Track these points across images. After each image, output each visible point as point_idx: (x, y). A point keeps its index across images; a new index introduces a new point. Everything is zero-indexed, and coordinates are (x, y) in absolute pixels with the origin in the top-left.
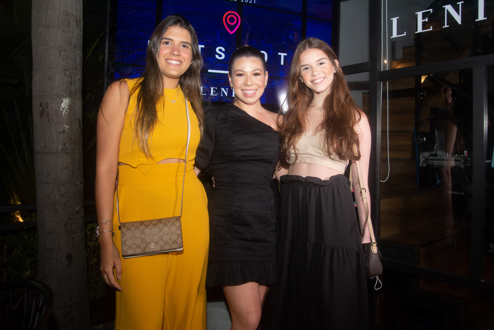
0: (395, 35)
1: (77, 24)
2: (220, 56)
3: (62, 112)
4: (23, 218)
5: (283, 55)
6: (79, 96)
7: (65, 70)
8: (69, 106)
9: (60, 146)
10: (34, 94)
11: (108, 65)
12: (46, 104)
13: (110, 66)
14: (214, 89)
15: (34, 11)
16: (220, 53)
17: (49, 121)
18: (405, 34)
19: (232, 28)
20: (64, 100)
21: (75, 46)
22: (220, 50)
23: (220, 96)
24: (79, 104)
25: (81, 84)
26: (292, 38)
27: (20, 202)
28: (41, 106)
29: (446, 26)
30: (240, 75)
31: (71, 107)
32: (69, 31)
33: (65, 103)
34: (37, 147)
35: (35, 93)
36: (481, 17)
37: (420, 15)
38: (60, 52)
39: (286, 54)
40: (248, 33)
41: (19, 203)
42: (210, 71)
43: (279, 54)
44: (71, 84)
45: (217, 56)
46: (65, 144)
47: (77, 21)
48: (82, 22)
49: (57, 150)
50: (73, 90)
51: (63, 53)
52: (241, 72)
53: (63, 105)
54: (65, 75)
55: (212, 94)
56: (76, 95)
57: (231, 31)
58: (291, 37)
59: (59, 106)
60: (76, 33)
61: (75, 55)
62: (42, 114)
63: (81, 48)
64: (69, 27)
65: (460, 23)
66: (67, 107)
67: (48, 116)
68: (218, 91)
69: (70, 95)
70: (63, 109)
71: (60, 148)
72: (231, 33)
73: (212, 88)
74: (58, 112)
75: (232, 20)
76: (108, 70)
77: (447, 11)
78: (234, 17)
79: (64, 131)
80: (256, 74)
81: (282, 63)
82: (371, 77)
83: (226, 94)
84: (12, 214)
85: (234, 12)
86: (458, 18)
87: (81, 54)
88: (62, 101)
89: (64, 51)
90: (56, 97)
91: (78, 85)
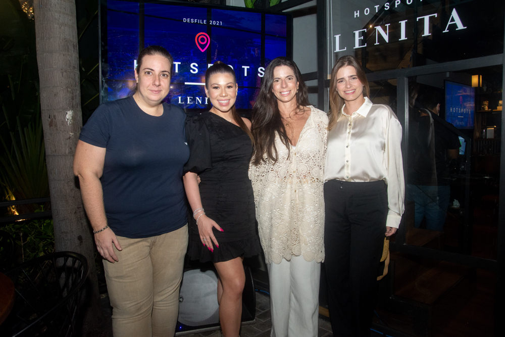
0: (337, 50)
1: (74, 49)
2: (194, 70)
3: (67, 122)
4: (18, 212)
5: (246, 68)
6: (79, 108)
7: (67, 87)
8: (72, 117)
9: (67, 150)
10: (42, 108)
11: (102, 81)
12: (54, 116)
13: (104, 82)
14: (190, 99)
15: (38, 39)
16: (194, 68)
17: (57, 130)
18: (345, 49)
19: (203, 47)
20: (68, 112)
21: (74, 67)
22: (194, 66)
23: (195, 103)
24: (80, 114)
25: (80, 98)
26: (254, 53)
27: (15, 197)
28: (49, 118)
29: (377, 44)
30: (216, 88)
31: (74, 118)
32: (69, 55)
33: (69, 115)
34: (49, 152)
35: (44, 107)
36: (403, 37)
37: (357, 33)
38: (62, 73)
39: (248, 67)
40: (216, 51)
41: (14, 199)
42: (186, 83)
43: (243, 67)
44: (73, 99)
45: (191, 71)
46: (71, 148)
47: (74, 46)
48: (78, 46)
49: (65, 153)
50: (74, 103)
51: (64, 74)
52: (216, 86)
53: (68, 117)
54: (68, 92)
55: (189, 103)
56: (77, 107)
57: (203, 49)
58: (252, 52)
59: (65, 117)
60: (73, 56)
61: (74, 75)
62: (51, 125)
63: (79, 68)
64: (68, 51)
65: (387, 41)
66: (71, 118)
67: (56, 126)
68: (194, 100)
69: (73, 108)
70: (68, 119)
71: (67, 151)
72: (203, 51)
73: (189, 98)
74: (64, 123)
75: (203, 40)
76: (103, 86)
77: (378, 31)
78: (205, 38)
79: (70, 138)
80: (229, 87)
81: (246, 75)
82: (319, 84)
83: (200, 102)
84: (8, 209)
85: (204, 33)
86: (386, 38)
87: (79, 73)
88: (67, 113)
89: (66, 71)
90: (61, 110)
91: (78, 99)
